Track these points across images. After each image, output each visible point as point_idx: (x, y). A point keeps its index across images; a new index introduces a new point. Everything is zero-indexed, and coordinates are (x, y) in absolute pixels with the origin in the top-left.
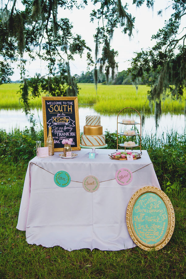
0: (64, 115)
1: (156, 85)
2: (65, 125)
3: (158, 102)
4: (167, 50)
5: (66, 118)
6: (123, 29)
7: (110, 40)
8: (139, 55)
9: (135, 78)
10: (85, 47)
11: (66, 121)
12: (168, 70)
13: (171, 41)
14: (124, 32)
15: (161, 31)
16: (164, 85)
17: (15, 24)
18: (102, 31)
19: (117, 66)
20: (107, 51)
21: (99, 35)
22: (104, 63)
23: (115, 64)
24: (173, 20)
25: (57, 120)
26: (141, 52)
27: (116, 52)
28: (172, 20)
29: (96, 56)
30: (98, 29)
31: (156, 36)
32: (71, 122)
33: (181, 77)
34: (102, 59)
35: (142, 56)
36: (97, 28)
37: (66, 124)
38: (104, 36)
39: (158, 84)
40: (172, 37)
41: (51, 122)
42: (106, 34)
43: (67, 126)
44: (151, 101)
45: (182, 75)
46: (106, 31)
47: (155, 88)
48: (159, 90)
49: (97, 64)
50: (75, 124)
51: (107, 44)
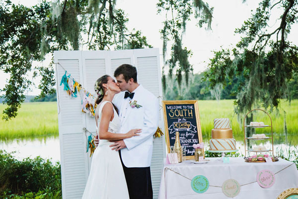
0: (185, 120)
1: (246, 93)
2: (187, 131)
3: (249, 116)
4: (256, 48)
5: (188, 123)
6: (198, 22)
7: (181, 36)
8: (218, 55)
9: (214, 85)
10: (146, 45)
11: (187, 127)
12: (258, 73)
13: (260, 36)
14: (199, 26)
15: (246, 23)
16: (255, 92)
17: (68, 19)
18: (170, 24)
19: (192, 69)
20: (179, 50)
21: (167, 30)
22: (174, 65)
23: (189, 67)
24: (262, 10)
25: (178, 125)
26: (221, 51)
27: (189, 51)
28: (260, 10)
29: (164, 57)
30: (166, 23)
31: (240, 30)
32: (193, 128)
33: (276, 81)
34: (171, 61)
35: (222, 56)
36: (165, 21)
37: (188, 129)
38: (174, 31)
39: (249, 92)
40: (262, 31)
41: (172, 127)
42: (176, 28)
43: (189, 132)
44: (240, 114)
45: (277, 79)
46: (176, 24)
47: (244, 97)
48: (250, 99)
49: (165, 67)
50: (196, 129)
51: (178, 42)
